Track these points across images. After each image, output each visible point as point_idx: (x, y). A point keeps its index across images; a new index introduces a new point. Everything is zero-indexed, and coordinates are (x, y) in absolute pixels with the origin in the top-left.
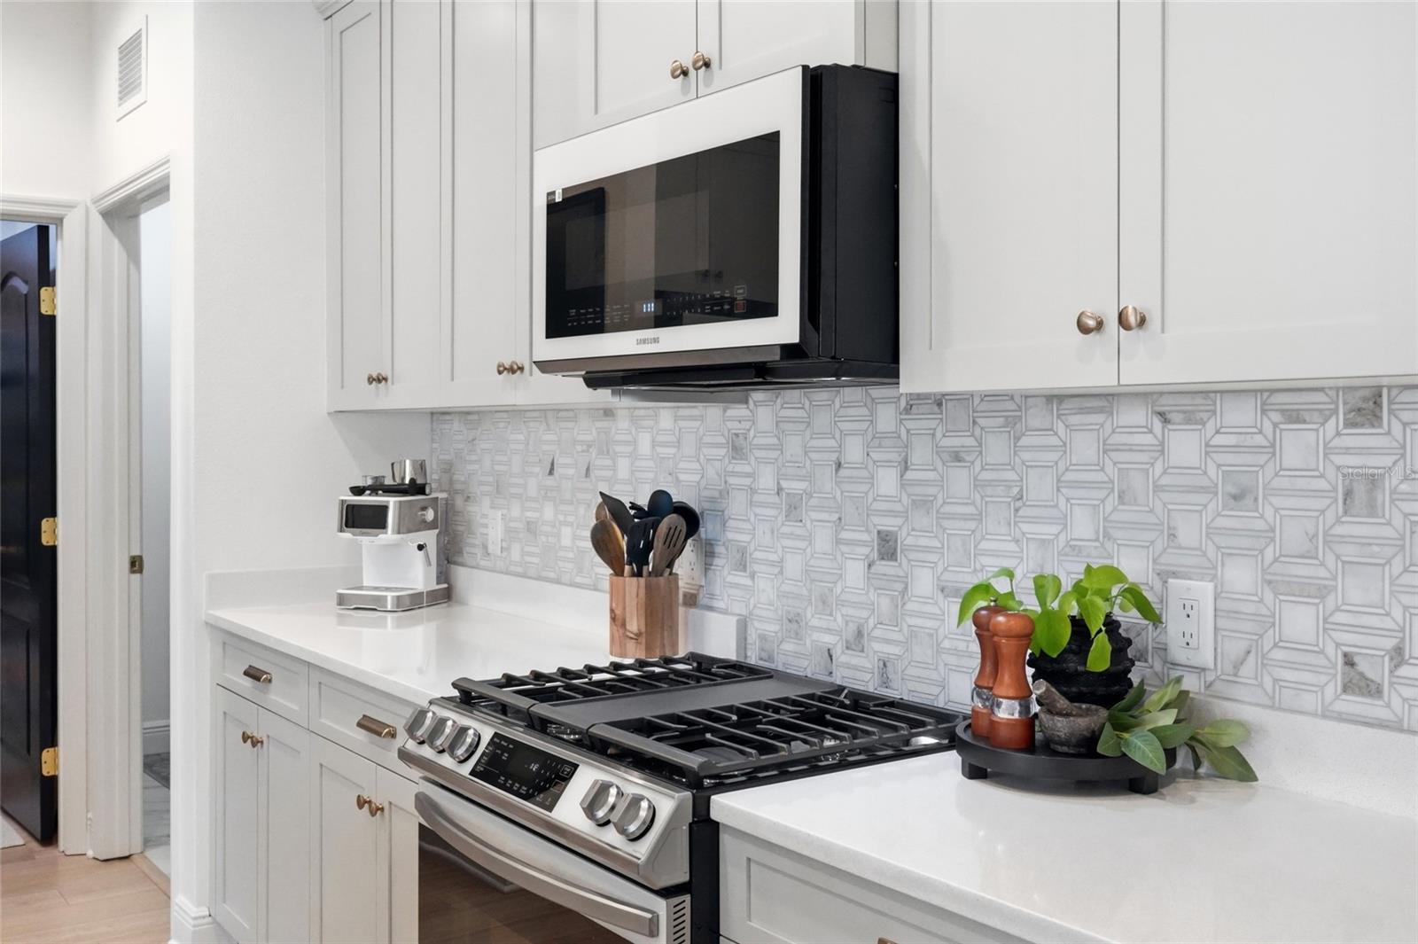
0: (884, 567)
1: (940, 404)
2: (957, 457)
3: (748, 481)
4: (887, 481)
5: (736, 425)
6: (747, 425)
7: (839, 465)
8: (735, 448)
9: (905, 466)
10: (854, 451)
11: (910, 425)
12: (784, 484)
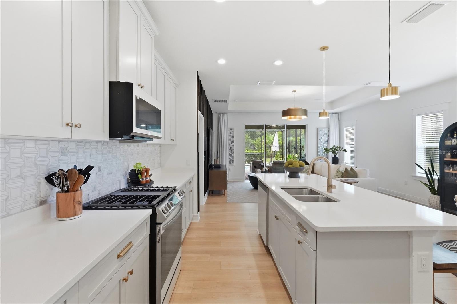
0: (99, 173)
1: (107, 143)
2: (110, 152)
3: (67, 161)
4: (100, 157)
5: (63, 146)
6: (67, 146)
7: (91, 155)
8: (62, 152)
9: (102, 154)
10: (94, 152)
11: (103, 147)
12: (78, 160)
